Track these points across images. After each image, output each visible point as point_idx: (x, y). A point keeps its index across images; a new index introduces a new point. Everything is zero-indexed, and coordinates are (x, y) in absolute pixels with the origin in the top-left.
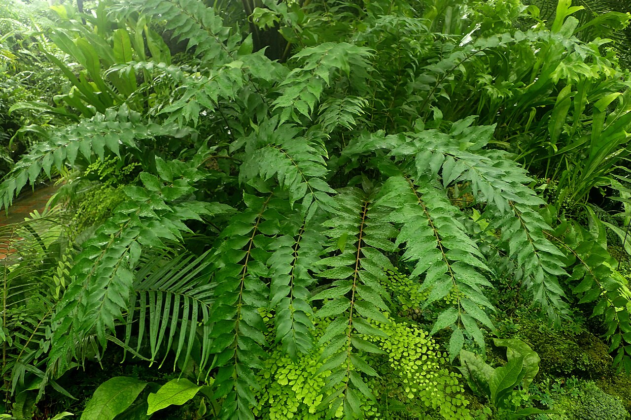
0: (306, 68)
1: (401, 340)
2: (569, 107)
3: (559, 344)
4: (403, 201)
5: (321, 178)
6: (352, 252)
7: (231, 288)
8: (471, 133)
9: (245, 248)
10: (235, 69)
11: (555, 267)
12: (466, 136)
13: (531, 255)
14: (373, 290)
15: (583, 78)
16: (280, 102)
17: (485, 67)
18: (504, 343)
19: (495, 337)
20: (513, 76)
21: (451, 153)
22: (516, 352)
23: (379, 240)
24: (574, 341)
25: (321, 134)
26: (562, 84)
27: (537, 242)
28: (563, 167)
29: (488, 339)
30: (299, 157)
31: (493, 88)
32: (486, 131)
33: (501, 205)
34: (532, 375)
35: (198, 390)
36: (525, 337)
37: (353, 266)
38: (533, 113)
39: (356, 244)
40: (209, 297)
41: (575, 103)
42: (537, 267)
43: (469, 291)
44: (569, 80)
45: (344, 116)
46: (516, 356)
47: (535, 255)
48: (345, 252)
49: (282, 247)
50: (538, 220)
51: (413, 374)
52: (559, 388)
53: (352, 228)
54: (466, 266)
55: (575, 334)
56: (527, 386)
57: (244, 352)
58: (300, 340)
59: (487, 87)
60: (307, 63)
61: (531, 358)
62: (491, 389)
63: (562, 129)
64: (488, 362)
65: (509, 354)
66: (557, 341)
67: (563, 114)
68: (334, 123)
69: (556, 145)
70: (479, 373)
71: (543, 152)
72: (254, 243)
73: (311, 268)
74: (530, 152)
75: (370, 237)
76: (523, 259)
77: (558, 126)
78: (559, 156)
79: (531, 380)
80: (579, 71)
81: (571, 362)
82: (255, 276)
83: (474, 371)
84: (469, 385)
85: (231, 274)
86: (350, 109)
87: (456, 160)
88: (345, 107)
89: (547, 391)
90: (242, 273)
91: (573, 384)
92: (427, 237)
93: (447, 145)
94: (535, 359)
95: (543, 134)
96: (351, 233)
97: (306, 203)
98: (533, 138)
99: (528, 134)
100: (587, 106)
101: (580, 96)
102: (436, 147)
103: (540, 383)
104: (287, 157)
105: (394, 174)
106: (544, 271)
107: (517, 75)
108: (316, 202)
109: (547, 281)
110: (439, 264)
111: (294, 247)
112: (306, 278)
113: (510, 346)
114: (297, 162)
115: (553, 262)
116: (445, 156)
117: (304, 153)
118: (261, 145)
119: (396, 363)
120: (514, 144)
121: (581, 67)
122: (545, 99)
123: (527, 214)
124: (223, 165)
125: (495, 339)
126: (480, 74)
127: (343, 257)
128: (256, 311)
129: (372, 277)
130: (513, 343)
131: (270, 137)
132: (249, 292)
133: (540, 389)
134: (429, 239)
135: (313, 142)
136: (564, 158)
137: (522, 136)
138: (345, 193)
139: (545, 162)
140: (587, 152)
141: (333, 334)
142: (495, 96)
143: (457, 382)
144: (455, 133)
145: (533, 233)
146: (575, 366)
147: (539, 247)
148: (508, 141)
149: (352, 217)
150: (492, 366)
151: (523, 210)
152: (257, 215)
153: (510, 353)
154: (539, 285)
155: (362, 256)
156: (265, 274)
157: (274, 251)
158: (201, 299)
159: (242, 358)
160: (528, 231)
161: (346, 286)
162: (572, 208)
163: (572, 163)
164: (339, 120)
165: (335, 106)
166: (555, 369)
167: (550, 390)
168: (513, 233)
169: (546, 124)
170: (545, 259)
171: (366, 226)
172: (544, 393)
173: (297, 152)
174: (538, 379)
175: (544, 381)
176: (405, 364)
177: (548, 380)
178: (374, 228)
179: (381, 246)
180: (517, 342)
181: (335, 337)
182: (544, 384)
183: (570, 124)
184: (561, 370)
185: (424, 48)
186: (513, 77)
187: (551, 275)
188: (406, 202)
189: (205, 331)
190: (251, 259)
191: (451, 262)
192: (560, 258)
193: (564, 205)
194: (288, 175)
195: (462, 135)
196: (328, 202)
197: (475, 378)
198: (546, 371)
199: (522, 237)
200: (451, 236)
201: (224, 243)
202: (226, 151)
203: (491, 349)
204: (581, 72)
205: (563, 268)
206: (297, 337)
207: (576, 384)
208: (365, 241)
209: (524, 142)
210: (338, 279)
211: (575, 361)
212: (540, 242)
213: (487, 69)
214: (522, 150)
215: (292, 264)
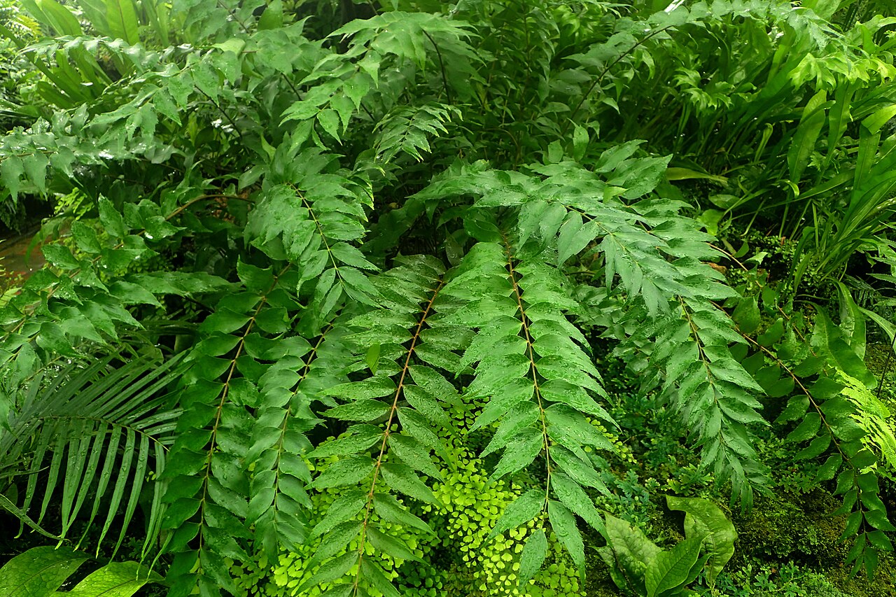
0: (350, 54)
2: (821, 125)
3: (773, 508)
4: (484, 288)
5: (354, 243)
6: (391, 373)
7: (201, 422)
8: (630, 169)
9: (231, 355)
11: (743, 408)
12: (621, 175)
13: (702, 387)
14: (417, 442)
15: (841, 80)
16: (296, 111)
17: (691, 58)
18: (682, 505)
19: (671, 493)
20: (740, 73)
21: (580, 207)
22: (699, 522)
23: (441, 353)
24: (798, 504)
25: (370, 165)
26: (809, 90)
27: (715, 364)
28: (809, 221)
29: (660, 495)
30: (322, 206)
31: (700, 93)
32: (653, 168)
33: (652, 303)
34: (722, 560)
35: (138, 587)
36: (720, 494)
37: (387, 400)
38: (768, 133)
39: (400, 361)
40: (171, 433)
41: (831, 119)
42: (710, 408)
44: (819, 82)
45: (411, 137)
46: (698, 529)
47: (710, 388)
48: (377, 373)
49: (286, 357)
50: (722, 325)
51: (497, 577)
52: (766, 581)
53: (397, 330)
55: (801, 491)
56: (714, 577)
57: (213, 531)
58: (284, 527)
59: (691, 91)
60: (352, 46)
61: (723, 532)
62: (647, 586)
63: (809, 160)
64: (651, 536)
65: (688, 524)
66: (771, 502)
67: (812, 136)
68: (395, 147)
69: (799, 186)
70: (632, 558)
71: (780, 194)
72: (246, 347)
73: (322, 398)
74: (757, 194)
75: (428, 348)
76: (688, 393)
77: (803, 155)
78: (803, 202)
79: (720, 569)
80: (835, 69)
81: (789, 539)
82: (238, 404)
83: (623, 555)
84: (613, 578)
85: (204, 397)
86: (424, 125)
87: (585, 220)
88: (417, 122)
89: (746, 586)
90: (221, 396)
91: (789, 575)
92: (510, 357)
93: (576, 191)
94: (730, 534)
95: (780, 167)
96: (396, 339)
97: (323, 286)
98: (765, 171)
99: (759, 166)
100: (850, 124)
101: (839, 108)
102: (558, 195)
103: (736, 571)
104: (304, 205)
105: (487, 238)
106: (725, 415)
107: (747, 72)
108: (340, 286)
109: (728, 433)
110: (523, 406)
111: (305, 359)
112: (306, 417)
113: (692, 510)
114: (317, 214)
115: (740, 399)
116: (569, 210)
117: (330, 199)
118: (277, 180)
119: (473, 555)
120: (735, 183)
121: (839, 61)
122: (790, 111)
123: (704, 315)
124: (235, 209)
125: (669, 498)
126: (680, 69)
127: (372, 384)
128: (237, 462)
129: (419, 418)
130: (697, 506)
131: (287, 169)
132: (227, 430)
133: (735, 582)
134: (515, 360)
135: (355, 179)
136: (811, 206)
137: (748, 168)
138: (408, 266)
139: (780, 211)
140: (848, 197)
141: (338, 520)
142: (702, 106)
143: (576, 587)
144: (604, 170)
145: (709, 348)
146: (795, 546)
147: (716, 371)
148: (726, 176)
149: (403, 309)
150: (658, 544)
151: (696, 308)
152: (260, 298)
153: (690, 522)
154: (712, 440)
155: (409, 381)
156: (251, 401)
157: (275, 362)
158: (157, 436)
159: (211, 541)
160: (702, 344)
161: (371, 434)
162: (817, 285)
163: (823, 214)
164: (403, 143)
165: (401, 118)
166: (763, 549)
167: (751, 583)
168: (675, 348)
169: (786, 150)
170: (728, 394)
171: (429, 327)
172: (741, 588)
173: (320, 197)
174: (732, 566)
175: (744, 569)
176: (485, 558)
177: (750, 567)
178: (437, 331)
179: (441, 362)
180: (704, 504)
181: (338, 527)
182: (743, 573)
183: (824, 152)
184: (772, 552)
185: (586, 26)
186: (740, 75)
187: (735, 423)
188: (489, 290)
189: (157, 490)
190: (237, 375)
191: (547, 404)
192: (751, 392)
193: (805, 280)
194: (296, 237)
195: (614, 173)
196: (360, 286)
197: (624, 567)
198: (748, 552)
199: (690, 354)
200: (552, 356)
201: (199, 345)
202: (234, 186)
203: (662, 513)
204: (839, 71)
205: (757, 410)
206: (280, 520)
207: (796, 574)
208: (419, 354)
209: (751, 178)
210: (359, 422)
211: (796, 538)
212: (720, 365)
213: (696, 61)
214: (745, 191)
215: (293, 389)
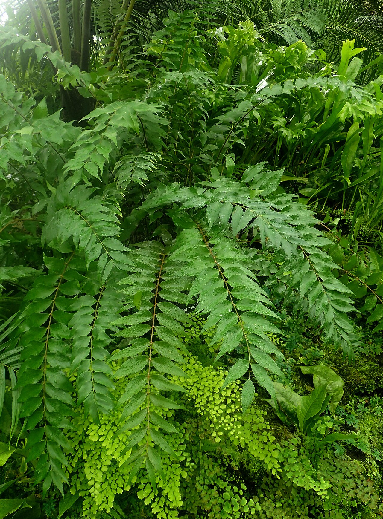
0: (96, 129)
1: (207, 385)
2: (357, 142)
3: (362, 366)
4: (194, 254)
5: (116, 237)
6: (148, 308)
7: (36, 352)
8: (261, 179)
9: (48, 311)
10: (26, 135)
11: (344, 304)
12: (257, 183)
13: (320, 295)
14: (169, 345)
15: (367, 116)
16: (71, 165)
17: (279, 110)
18: (310, 370)
19: (302, 364)
20: (307, 116)
21: (240, 203)
22: (321, 378)
23: (174, 293)
24: (375, 362)
25: (115, 192)
26: (349, 122)
27: (326, 282)
28: (358, 198)
29: (296, 367)
30: (93, 218)
31: (287, 130)
32: (274, 177)
33: (289, 250)
34: (337, 399)
35: (10, 454)
36: (330, 362)
37: (149, 323)
38: (327, 150)
39: (152, 301)
40: (17, 361)
41: (363, 138)
42: (327, 306)
43: (258, 340)
44: (355, 118)
45: (137, 173)
46: (321, 382)
47: (325, 295)
48: (141, 309)
49: (83, 308)
50: (326, 260)
51: (218, 418)
52: (363, 408)
53: (148, 284)
54: (256, 315)
55: (375, 354)
56: (334, 409)
57: (52, 414)
58: (101, 402)
59: (282, 130)
60: (97, 124)
61: (336, 382)
62: (299, 418)
63: (354, 163)
64: (296, 391)
65: (315, 381)
66: (360, 363)
67: (354, 148)
68: (128, 180)
69: (350, 178)
70: (287, 403)
71: (339, 185)
72: (57, 305)
73: (110, 327)
74: (326, 186)
75: (166, 292)
76: (313, 299)
77: (350, 161)
78: (353, 188)
79: (337, 404)
80: (363, 110)
81: (373, 382)
82: (58, 338)
83: (282, 402)
84: (279, 416)
85: (35, 337)
86: (143, 165)
87: (244, 210)
88: (138, 164)
89: (353, 412)
90: (46, 335)
91: (376, 402)
92: (217, 289)
93: (236, 194)
94: (340, 383)
95: (338, 169)
96: (147, 289)
97: (102, 263)
98: (329, 173)
99: (325, 169)
100: (374, 140)
101: (367, 131)
102: (226, 197)
103: (345, 405)
104: (82, 219)
105: (188, 226)
106: (335, 309)
107: (311, 115)
108: (111, 262)
109: (338, 319)
110: (228, 316)
111: (94, 307)
112: (104, 338)
113: (316, 373)
114: (91, 223)
115: (342, 299)
116: (234, 206)
117: (97, 214)
118: (59, 207)
119: (203, 408)
120: (312, 180)
121: (365, 105)
122: (338, 135)
123: (315, 256)
124: (29, 227)
125: (302, 368)
126: (274, 118)
127: (139, 315)
128: (61, 372)
129: (169, 331)
130: (318, 370)
131: (66, 199)
132: (53, 354)
133: (346, 411)
134: (218, 291)
135: (108, 201)
136: (358, 189)
137: (319, 171)
138: (144, 248)
139: (341, 194)
140: (378, 182)
141: (133, 392)
142: (290, 138)
143: (262, 419)
144: (246, 181)
145: (321, 274)
146: (376, 385)
147: (327, 286)
148: (307, 177)
149: (148, 272)
150: (300, 395)
151: (311, 252)
152: (59, 276)
153: (316, 380)
154: (330, 324)
155: (159, 311)
156: (66, 335)
157: (76, 311)
158: (9, 364)
159: (51, 420)
160: (317, 272)
161: (143, 343)
162: (367, 235)
163: (365, 193)
164: (132, 177)
165: (128, 163)
166: (359, 390)
167: (355, 410)
168: (303, 276)
169: (339, 159)
170: (335, 298)
171: (163, 280)
172: (350, 414)
173: (91, 213)
174: (343, 401)
175: (350, 402)
176: (210, 409)
177: (353, 401)
178: (169, 282)
179: (175, 299)
180: (322, 368)
181: (133, 396)
182: (350, 405)
183: (361, 157)
184: (364, 391)
185: (218, 98)
186: (307, 117)
187: (341, 313)
188: (197, 255)
189: (13, 396)
190: (53, 322)
191: (240, 312)
192: (347, 295)
193: (360, 233)
194: (82, 237)
195: (252, 182)
196: (123, 261)
197: (284, 409)
198: (351, 393)
199: (311, 278)
200: (240, 287)
201: (27, 307)
202: (29, 213)
203: (299, 377)
204: (365, 110)
205: (351, 304)
206: (98, 398)
207: (379, 401)
208: (162, 295)
209: (321, 177)
210: (135, 337)
211: (377, 381)
212: (328, 282)
213: (282, 112)
214: (319, 185)
215: (92, 324)
